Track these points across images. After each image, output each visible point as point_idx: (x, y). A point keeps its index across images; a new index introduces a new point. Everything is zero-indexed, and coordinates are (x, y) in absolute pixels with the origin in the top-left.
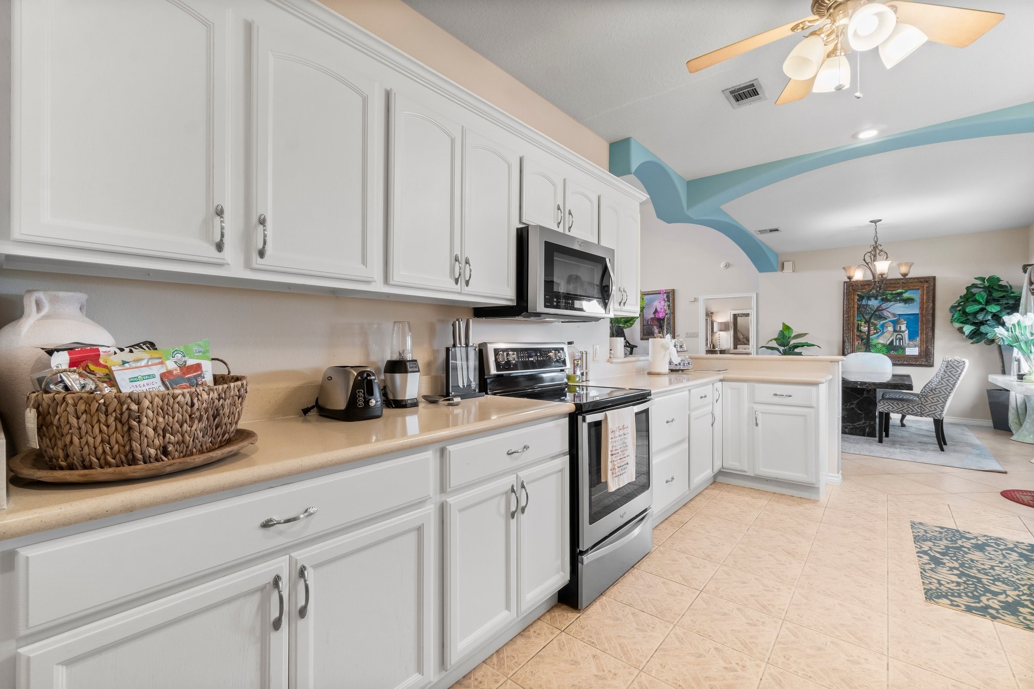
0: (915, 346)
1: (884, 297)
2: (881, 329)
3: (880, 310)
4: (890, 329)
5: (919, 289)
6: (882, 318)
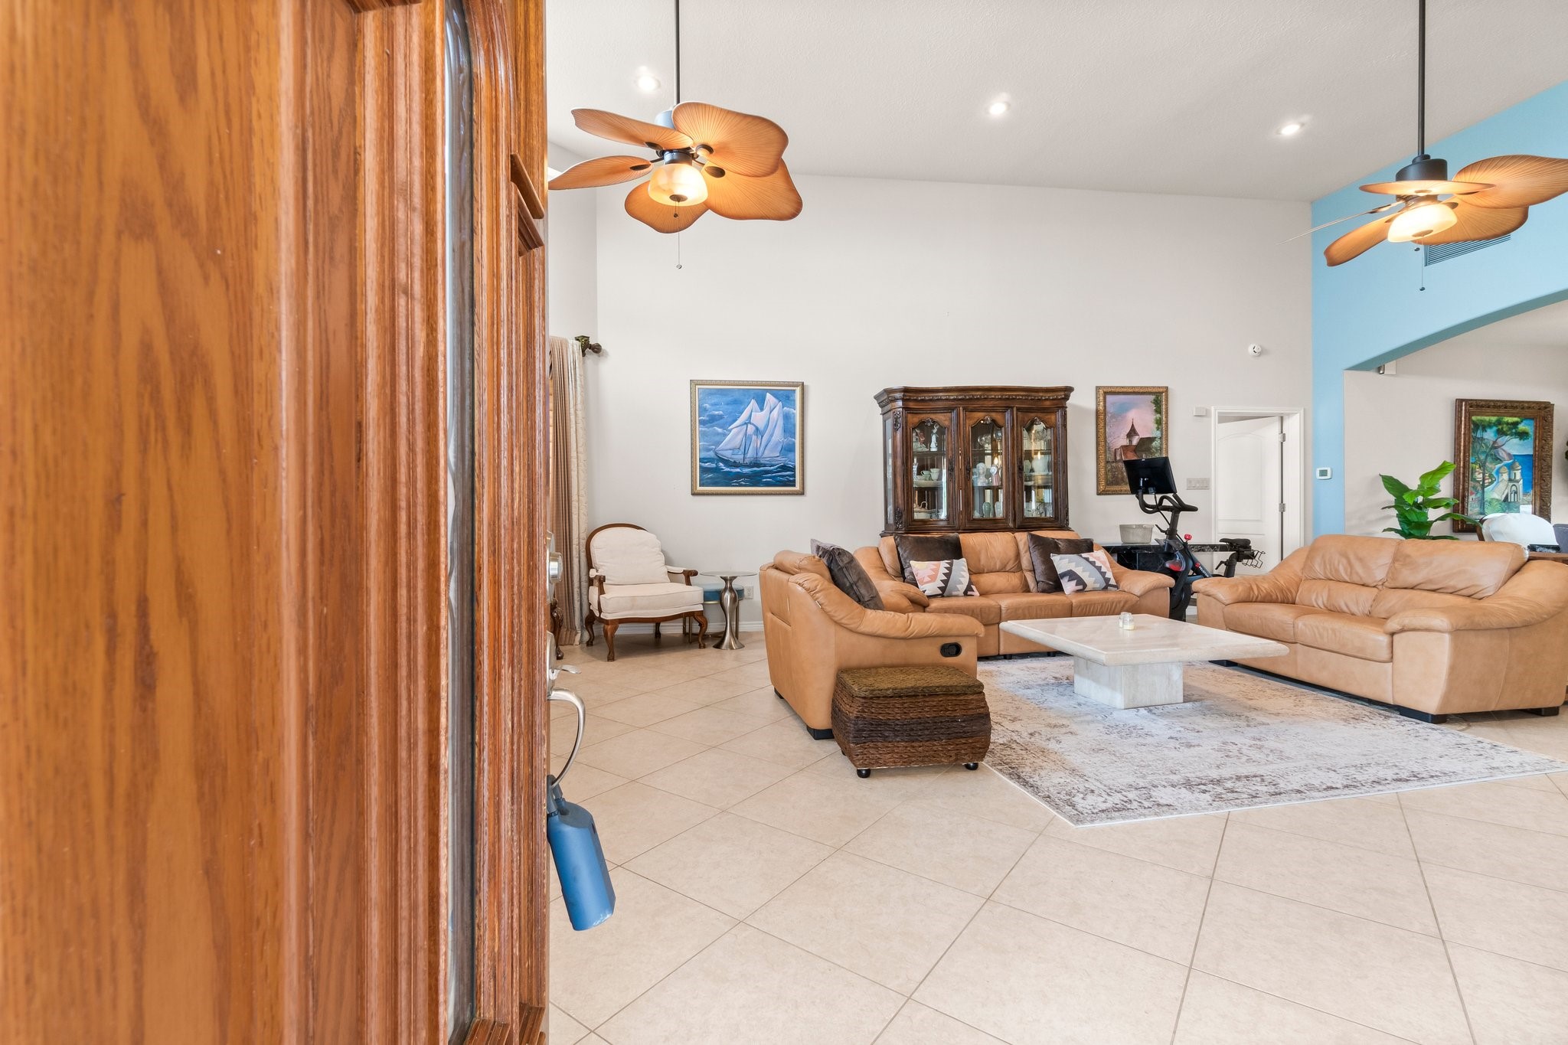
1: (1500, 427)
3: (1496, 448)
4: (1505, 477)
5: (1533, 419)
6: (1497, 459)
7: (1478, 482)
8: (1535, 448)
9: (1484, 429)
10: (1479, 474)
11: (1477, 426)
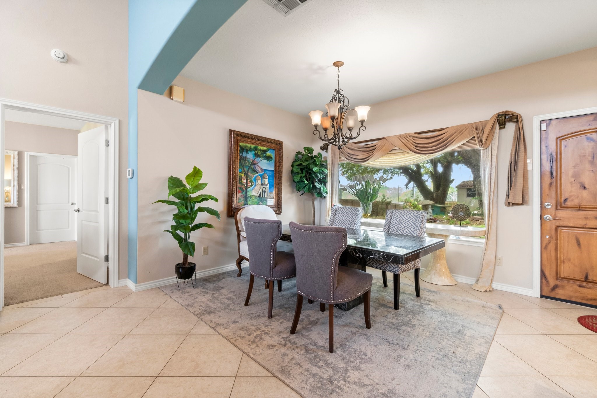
0: (272, 198)
1: (257, 152)
2: (254, 182)
3: (254, 164)
4: (259, 182)
5: (274, 150)
6: (255, 171)
7: (244, 185)
8: (275, 166)
9: (247, 152)
10: (244, 179)
11: (243, 149)
